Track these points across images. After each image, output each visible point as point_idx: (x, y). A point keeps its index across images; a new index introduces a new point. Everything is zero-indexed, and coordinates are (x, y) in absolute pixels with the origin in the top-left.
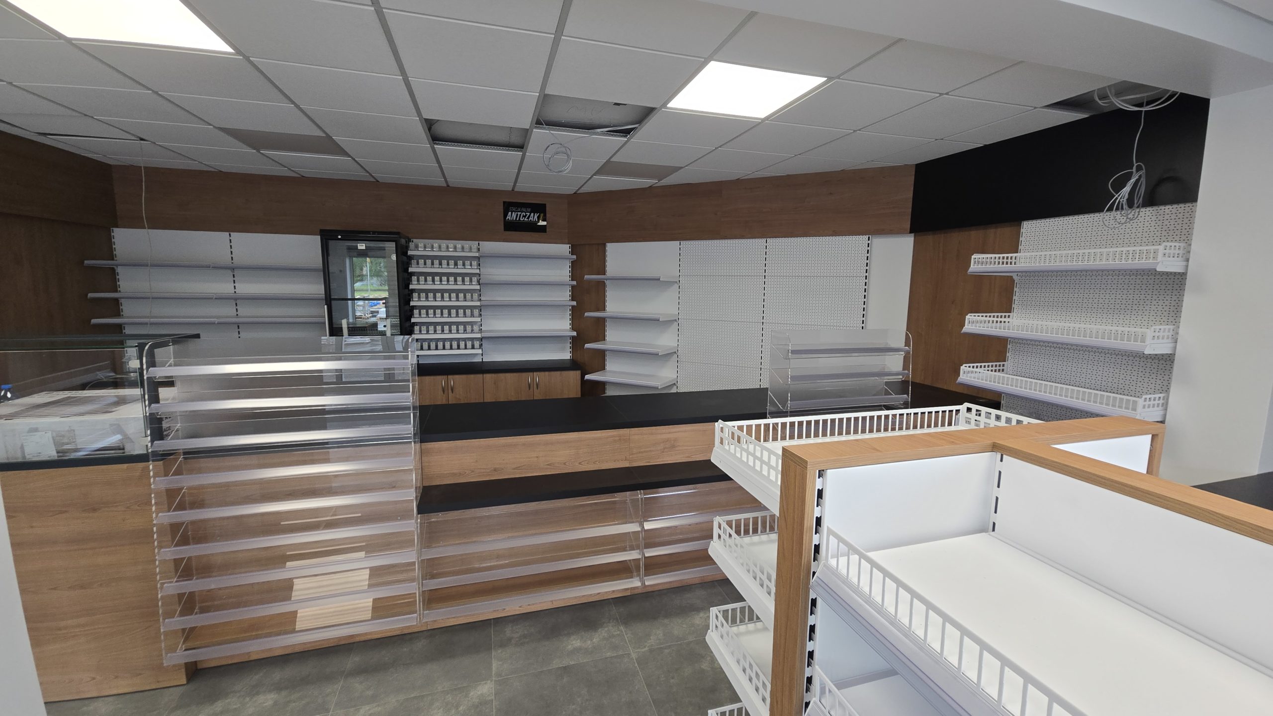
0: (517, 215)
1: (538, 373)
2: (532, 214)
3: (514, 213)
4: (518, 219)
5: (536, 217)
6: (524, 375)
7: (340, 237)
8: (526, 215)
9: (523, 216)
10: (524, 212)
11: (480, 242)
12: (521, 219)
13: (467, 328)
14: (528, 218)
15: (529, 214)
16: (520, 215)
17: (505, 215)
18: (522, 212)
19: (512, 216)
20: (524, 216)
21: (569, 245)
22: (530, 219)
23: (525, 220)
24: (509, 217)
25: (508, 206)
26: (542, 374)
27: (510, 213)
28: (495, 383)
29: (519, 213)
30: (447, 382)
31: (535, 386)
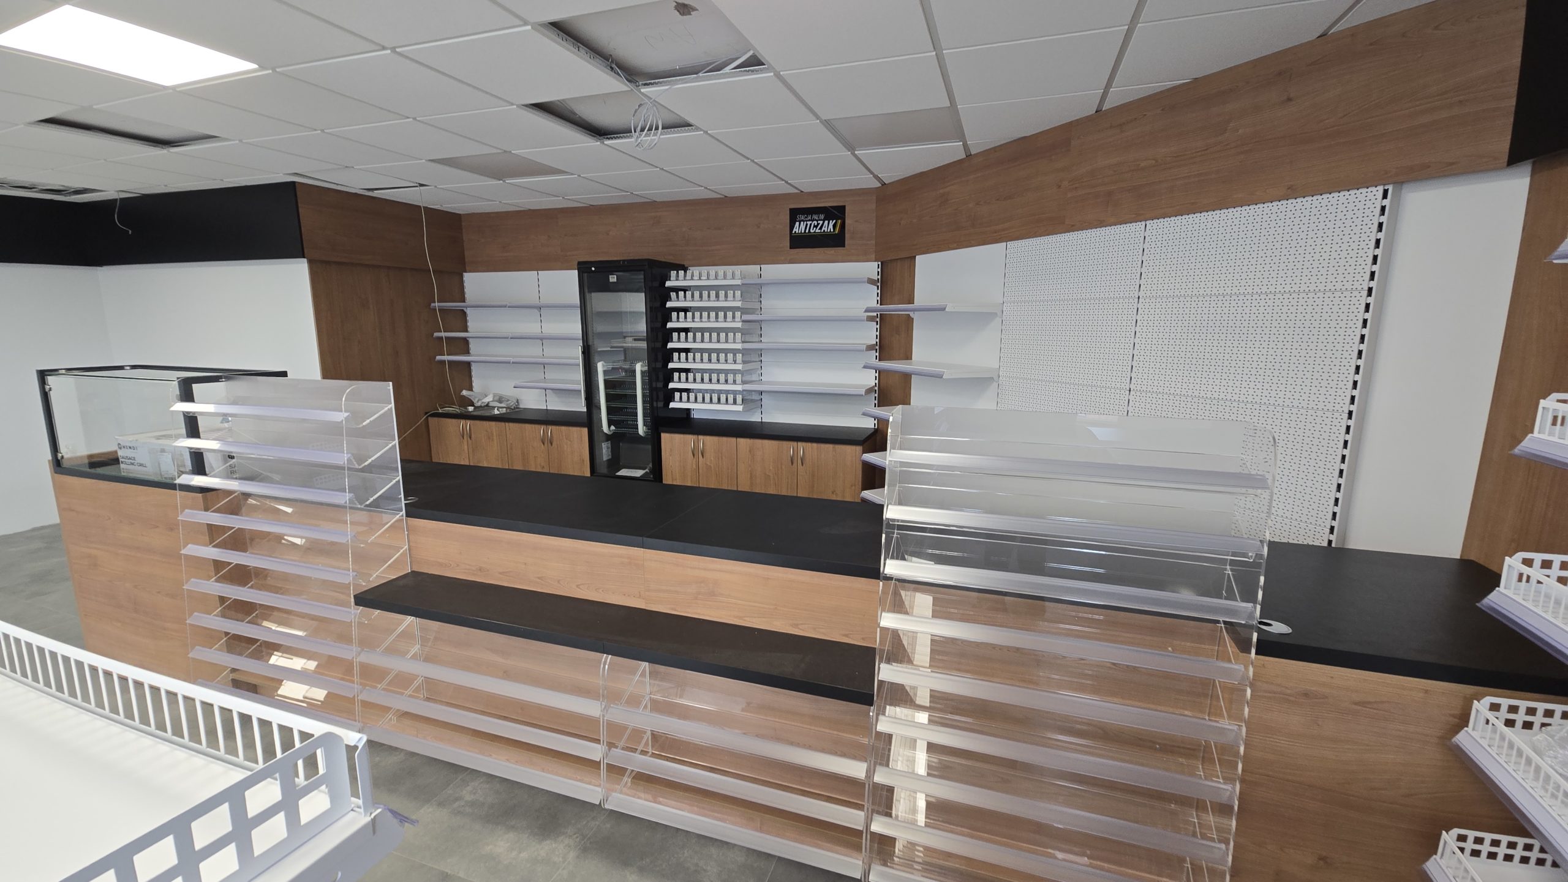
0: (807, 225)
1: (804, 444)
2: (826, 222)
3: (802, 223)
4: (807, 231)
5: (831, 226)
6: (785, 444)
7: (593, 269)
8: (818, 224)
9: (814, 226)
10: (816, 220)
11: (762, 266)
12: (811, 231)
13: (729, 378)
14: (821, 228)
15: (821, 222)
16: (811, 224)
17: (792, 227)
18: (813, 221)
19: (799, 228)
20: (816, 226)
21: (876, 264)
22: (823, 229)
23: (817, 231)
24: (796, 230)
25: (795, 215)
26: (809, 445)
27: (797, 223)
28: (750, 451)
29: (809, 223)
30: (696, 443)
31: (799, 461)
